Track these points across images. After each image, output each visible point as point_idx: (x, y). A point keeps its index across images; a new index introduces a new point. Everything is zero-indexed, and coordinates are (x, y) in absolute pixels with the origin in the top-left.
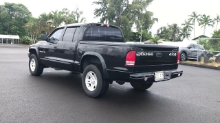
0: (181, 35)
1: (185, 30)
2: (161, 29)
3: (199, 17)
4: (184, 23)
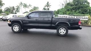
0: (16, 11)
1: (17, 9)
2: (6, 8)
3: (23, 4)
4: (17, 6)
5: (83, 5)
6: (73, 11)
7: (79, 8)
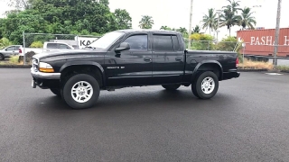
5: (93, 5)
6: (66, 22)
7: (81, 15)
